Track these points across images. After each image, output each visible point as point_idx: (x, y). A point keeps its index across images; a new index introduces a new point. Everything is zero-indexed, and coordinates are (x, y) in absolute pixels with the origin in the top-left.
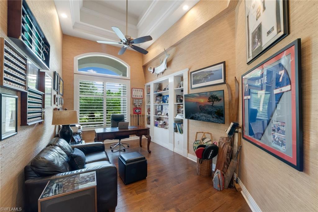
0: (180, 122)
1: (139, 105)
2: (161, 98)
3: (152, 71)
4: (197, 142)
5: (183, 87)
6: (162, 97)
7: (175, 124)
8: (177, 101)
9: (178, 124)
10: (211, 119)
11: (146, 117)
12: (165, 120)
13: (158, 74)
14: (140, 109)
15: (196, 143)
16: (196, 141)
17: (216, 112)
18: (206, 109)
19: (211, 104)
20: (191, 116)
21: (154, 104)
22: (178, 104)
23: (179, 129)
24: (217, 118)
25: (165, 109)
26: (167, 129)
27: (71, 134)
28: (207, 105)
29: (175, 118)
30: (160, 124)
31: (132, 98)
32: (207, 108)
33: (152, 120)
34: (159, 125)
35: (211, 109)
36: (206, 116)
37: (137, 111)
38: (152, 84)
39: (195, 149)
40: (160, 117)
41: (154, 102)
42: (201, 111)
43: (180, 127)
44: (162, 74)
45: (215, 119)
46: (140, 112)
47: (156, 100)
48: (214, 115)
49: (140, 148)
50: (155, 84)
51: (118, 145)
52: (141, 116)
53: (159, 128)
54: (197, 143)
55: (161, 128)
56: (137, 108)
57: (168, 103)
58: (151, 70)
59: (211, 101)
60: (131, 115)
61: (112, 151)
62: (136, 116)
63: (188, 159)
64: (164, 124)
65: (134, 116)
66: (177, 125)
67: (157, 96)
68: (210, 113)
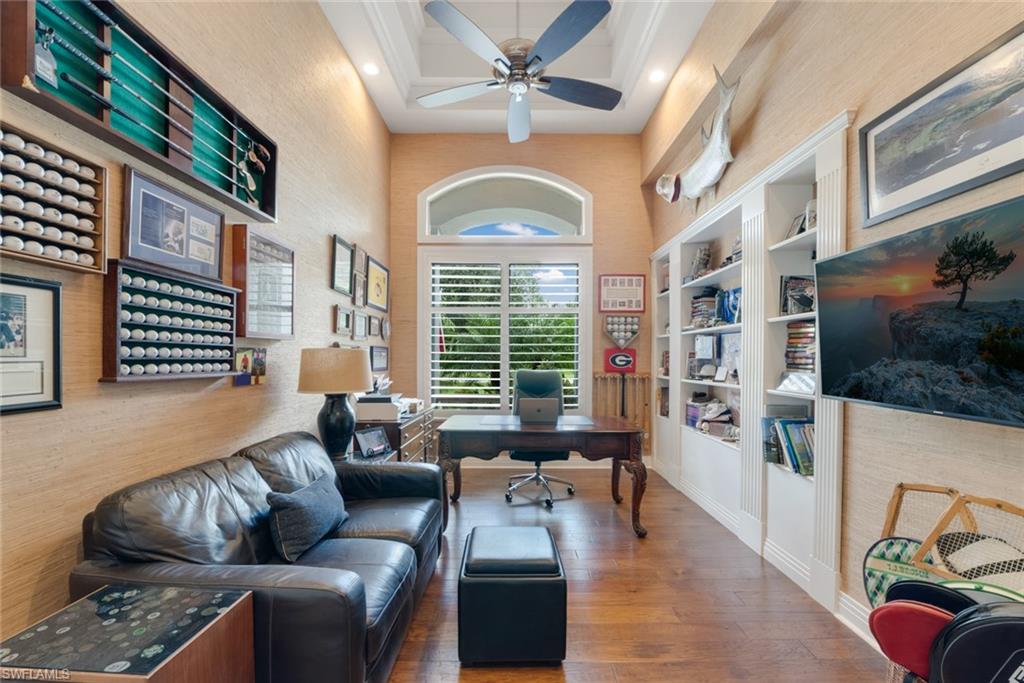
0: (800, 415)
1: (627, 340)
2: (716, 303)
3: (670, 191)
4: (897, 549)
5: (813, 230)
6: (717, 299)
7: (768, 423)
8: (784, 309)
9: (784, 424)
10: (957, 392)
11: (655, 387)
12: (730, 402)
13: (699, 199)
14: (630, 352)
15: (889, 554)
16: (891, 539)
17: (981, 347)
18: (923, 331)
19: (948, 299)
20: (851, 382)
21: (683, 331)
22: (791, 324)
23: (791, 448)
24: (987, 379)
25: (733, 350)
26: (734, 441)
27: (348, 424)
28: (931, 306)
29: (770, 391)
30: (708, 416)
31: (601, 312)
32: (930, 324)
33: (677, 400)
34: (704, 421)
35: (953, 326)
36: (925, 372)
37: (617, 360)
38: (675, 250)
39: (878, 588)
40: (711, 388)
41: (682, 322)
42: (901, 345)
43: (796, 439)
44: (712, 193)
45: (974, 390)
46: (630, 366)
47: (694, 313)
48: (970, 362)
49: (614, 505)
50: (684, 245)
51: (533, 479)
52: (634, 380)
53: (699, 432)
54: (898, 558)
55: (708, 435)
56: (618, 350)
57: (739, 320)
58: (666, 191)
59: (953, 281)
60: (594, 374)
61: (508, 499)
62: (614, 379)
63: (838, 624)
64: (726, 418)
65: (605, 379)
66: (778, 426)
67: (695, 298)
68: (946, 354)
